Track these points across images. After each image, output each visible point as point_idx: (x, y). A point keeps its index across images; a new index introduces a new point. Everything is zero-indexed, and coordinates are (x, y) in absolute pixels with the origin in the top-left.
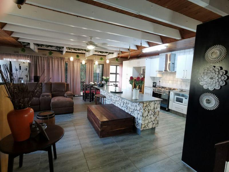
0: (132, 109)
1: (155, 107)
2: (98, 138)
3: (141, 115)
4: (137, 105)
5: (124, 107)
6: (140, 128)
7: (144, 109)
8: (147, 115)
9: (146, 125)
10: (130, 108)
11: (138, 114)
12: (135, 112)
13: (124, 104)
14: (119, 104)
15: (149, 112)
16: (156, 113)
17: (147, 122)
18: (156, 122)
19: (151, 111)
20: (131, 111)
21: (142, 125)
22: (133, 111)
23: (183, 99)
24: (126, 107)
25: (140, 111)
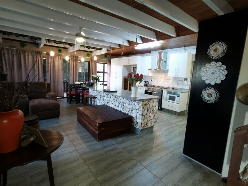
0: (129, 108)
1: (154, 105)
2: (95, 142)
3: (141, 114)
4: (136, 104)
5: (119, 107)
6: (139, 128)
7: (144, 108)
8: (146, 113)
9: (145, 124)
10: (127, 108)
11: (137, 113)
12: (133, 112)
13: (119, 104)
14: (114, 103)
15: (148, 111)
16: (154, 112)
17: (146, 121)
18: (154, 120)
19: (150, 109)
20: (128, 110)
21: (141, 124)
22: (130, 110)
23: (175, 97)
24: (122, 106)
25: (140, 109)
